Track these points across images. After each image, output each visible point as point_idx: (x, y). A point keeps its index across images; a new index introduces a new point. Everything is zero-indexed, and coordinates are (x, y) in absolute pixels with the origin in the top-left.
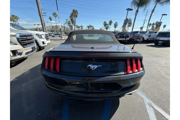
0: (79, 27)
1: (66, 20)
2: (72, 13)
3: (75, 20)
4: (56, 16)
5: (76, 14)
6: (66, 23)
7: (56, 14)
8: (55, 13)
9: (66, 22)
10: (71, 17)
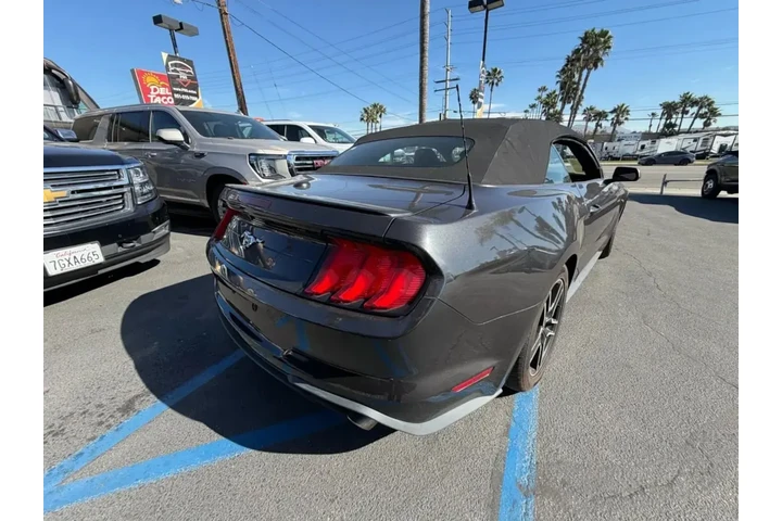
0: (601, 115)
1: (539, 90)
2: (578, 50)
3: (582, 82)
4: (496, 81)
5: (596, 51)
6: (537, 102)
7: (500, 72)
8: (496, 70)
9: (539, 98)
10: (563, 71)
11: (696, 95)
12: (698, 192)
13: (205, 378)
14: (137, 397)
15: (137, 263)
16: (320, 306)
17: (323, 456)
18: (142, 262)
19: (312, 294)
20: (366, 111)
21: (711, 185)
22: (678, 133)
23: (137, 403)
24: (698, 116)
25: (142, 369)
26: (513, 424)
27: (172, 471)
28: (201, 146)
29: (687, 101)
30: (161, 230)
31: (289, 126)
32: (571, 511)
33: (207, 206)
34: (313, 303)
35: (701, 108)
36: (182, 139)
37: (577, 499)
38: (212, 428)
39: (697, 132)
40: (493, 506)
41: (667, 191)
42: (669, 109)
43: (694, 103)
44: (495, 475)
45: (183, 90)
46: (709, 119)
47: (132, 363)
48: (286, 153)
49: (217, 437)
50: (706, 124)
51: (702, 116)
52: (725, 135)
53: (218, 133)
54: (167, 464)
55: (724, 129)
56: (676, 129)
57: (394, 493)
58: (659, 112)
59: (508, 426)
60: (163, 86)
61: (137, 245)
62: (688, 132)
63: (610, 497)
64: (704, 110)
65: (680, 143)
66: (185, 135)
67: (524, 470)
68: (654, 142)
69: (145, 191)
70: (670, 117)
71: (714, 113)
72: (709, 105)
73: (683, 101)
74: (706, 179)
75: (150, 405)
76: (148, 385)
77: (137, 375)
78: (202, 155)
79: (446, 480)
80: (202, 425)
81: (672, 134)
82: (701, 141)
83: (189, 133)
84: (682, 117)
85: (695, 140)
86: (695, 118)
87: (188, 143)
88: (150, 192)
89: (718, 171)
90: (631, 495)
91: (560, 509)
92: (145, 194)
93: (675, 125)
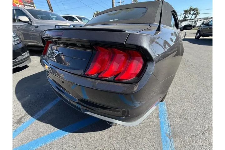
11: (194, 8)
12: (194, 37)
13: (49, 107)
14: (23, 117)
15: (19, 67)
16: (93, 80)
17: (97, 132)
18: (21, 66)
19: (88, 75)
20: (94, 14)
21: (198, 35)
22: (188, 20)
23: (23, 119)
24: (193, 14)
25: (24, 106)
26: (160, 113)
27: (39, 145)
28: (37, 23)
29: (191, 9)
30: (26, 54)
31: (69, 17)
32: (186, 142)
33: (43, 46)
34: (89, 79)
35: (194, 12)
36: (29, 20)
37: (186, 137)
38: (54, 126)
39: (193, 19)
40: (159, 143)
41: (186, 37)
42: (186, 12)
43: (193, 10)
44: (158, 132)
45: (28, 4)
46: (196, 15)
47: (20, 104)
48: (69, 25)
49: (56, 129)
50: (195, 17)
51: (194, 14)
52: (201, 20)
53: (43, 18)
54: (37, 142)
55: (200, 18)
56: (187, 19)
57: (125, 143)
58: (183, 13)
59: (158, 114)
60: (21, 4)
61: (17, 60)
62: (190, 19)
63: (196, 135)
64: (195, 12)
65: (188, 23)
66: (30, 19)
67: (167, 129)
68: (181, 23)
69: (15, 39)
70: (185, 15)
71: (198, 13)
72: (197, 10)
73: (190, 9)
74: (197, 33)
75: (28, 120)
76: (27, 112)
77: (22, 108)
78: (37, 27)
79: (142, 136)
80: (50, 125)
81: (186, 20)
82: (194, 22)
83: (31, 18)
84: (189, 15)
85: (192, 22)
86: (193, 15)
87: (31, 22)
88: (18, 40)
89: (201, 30)
90: (203, 134)
91: (182, 142)
92: (16, 41)
93: (187, 17)
